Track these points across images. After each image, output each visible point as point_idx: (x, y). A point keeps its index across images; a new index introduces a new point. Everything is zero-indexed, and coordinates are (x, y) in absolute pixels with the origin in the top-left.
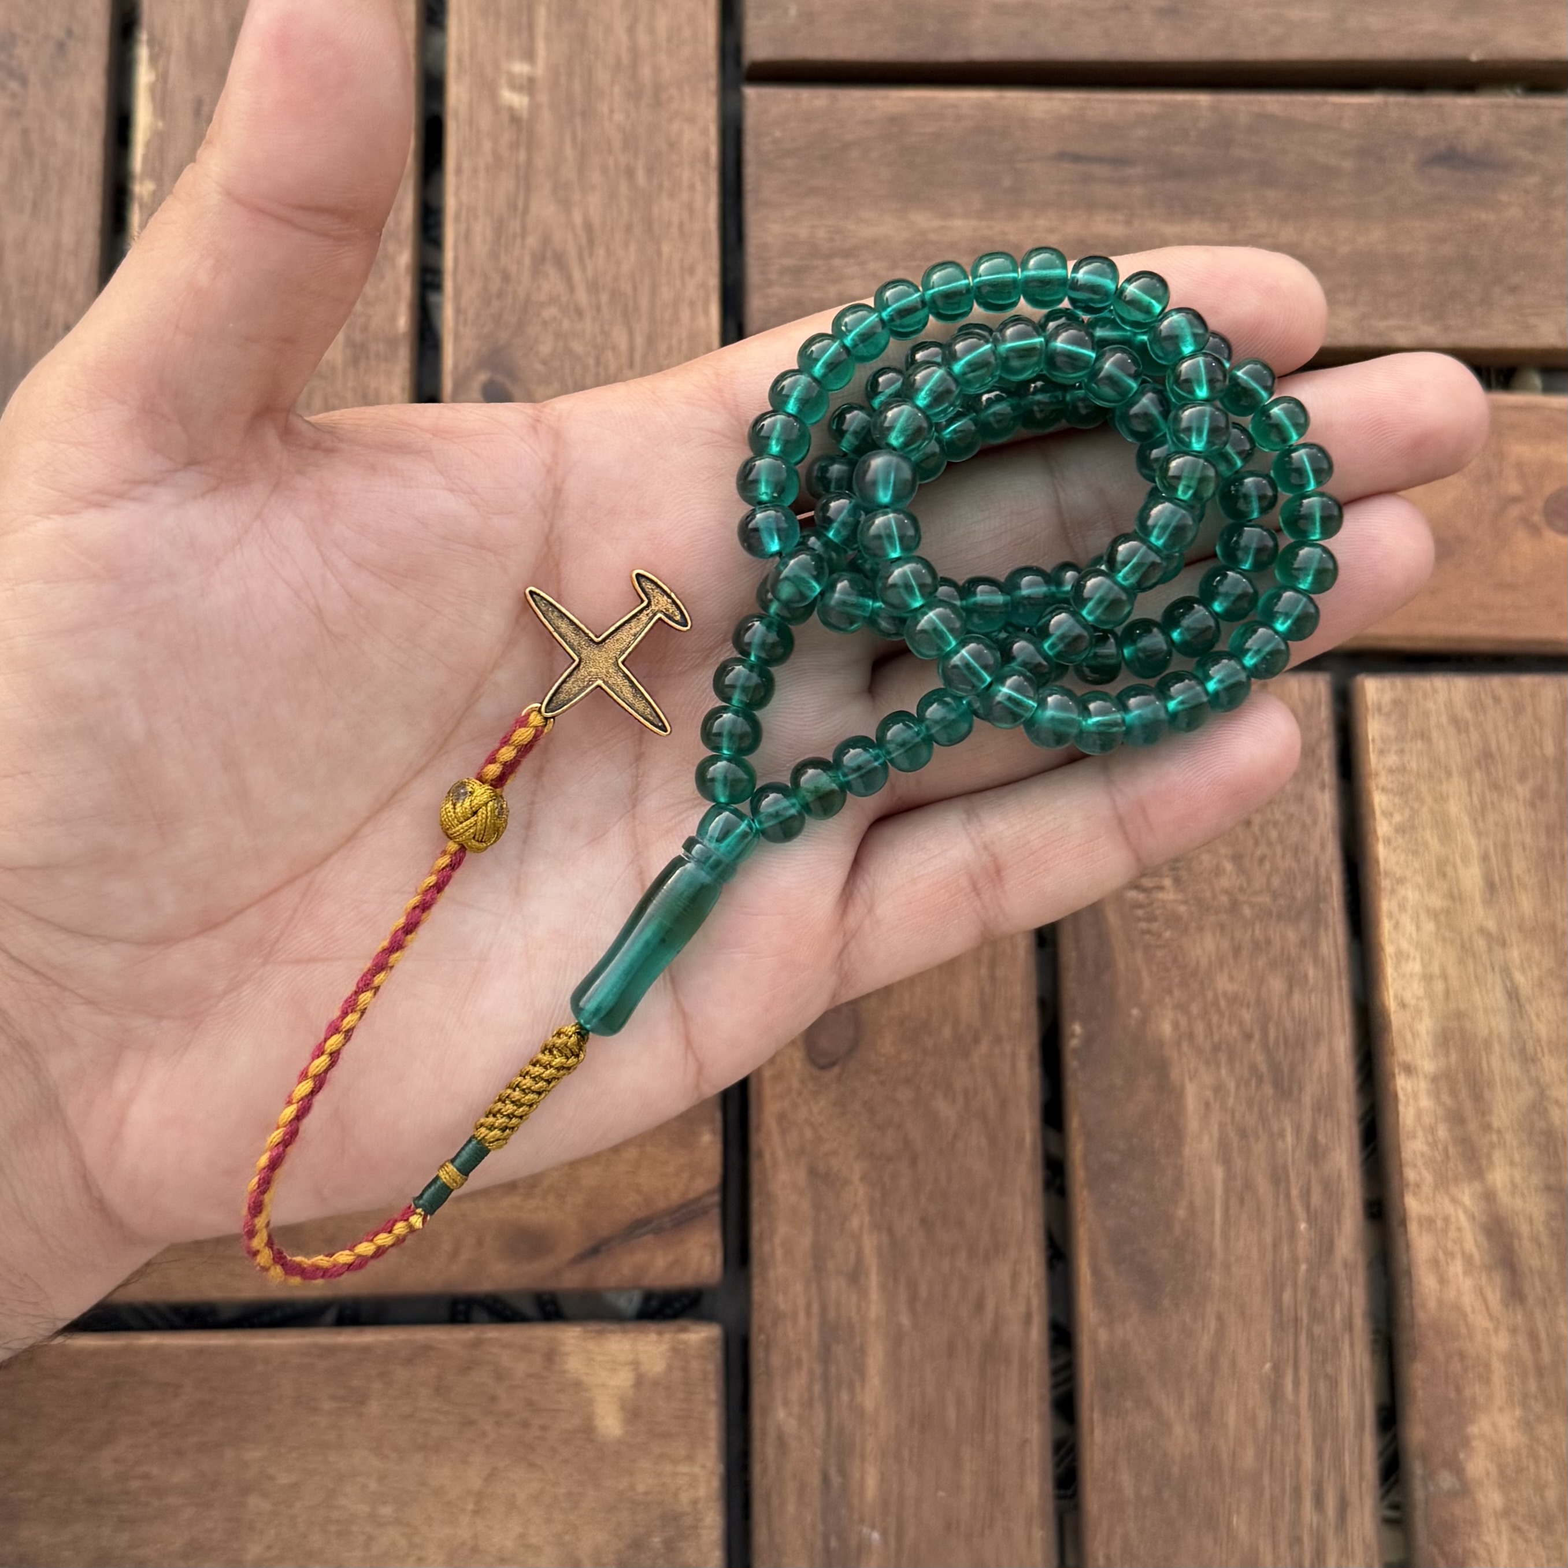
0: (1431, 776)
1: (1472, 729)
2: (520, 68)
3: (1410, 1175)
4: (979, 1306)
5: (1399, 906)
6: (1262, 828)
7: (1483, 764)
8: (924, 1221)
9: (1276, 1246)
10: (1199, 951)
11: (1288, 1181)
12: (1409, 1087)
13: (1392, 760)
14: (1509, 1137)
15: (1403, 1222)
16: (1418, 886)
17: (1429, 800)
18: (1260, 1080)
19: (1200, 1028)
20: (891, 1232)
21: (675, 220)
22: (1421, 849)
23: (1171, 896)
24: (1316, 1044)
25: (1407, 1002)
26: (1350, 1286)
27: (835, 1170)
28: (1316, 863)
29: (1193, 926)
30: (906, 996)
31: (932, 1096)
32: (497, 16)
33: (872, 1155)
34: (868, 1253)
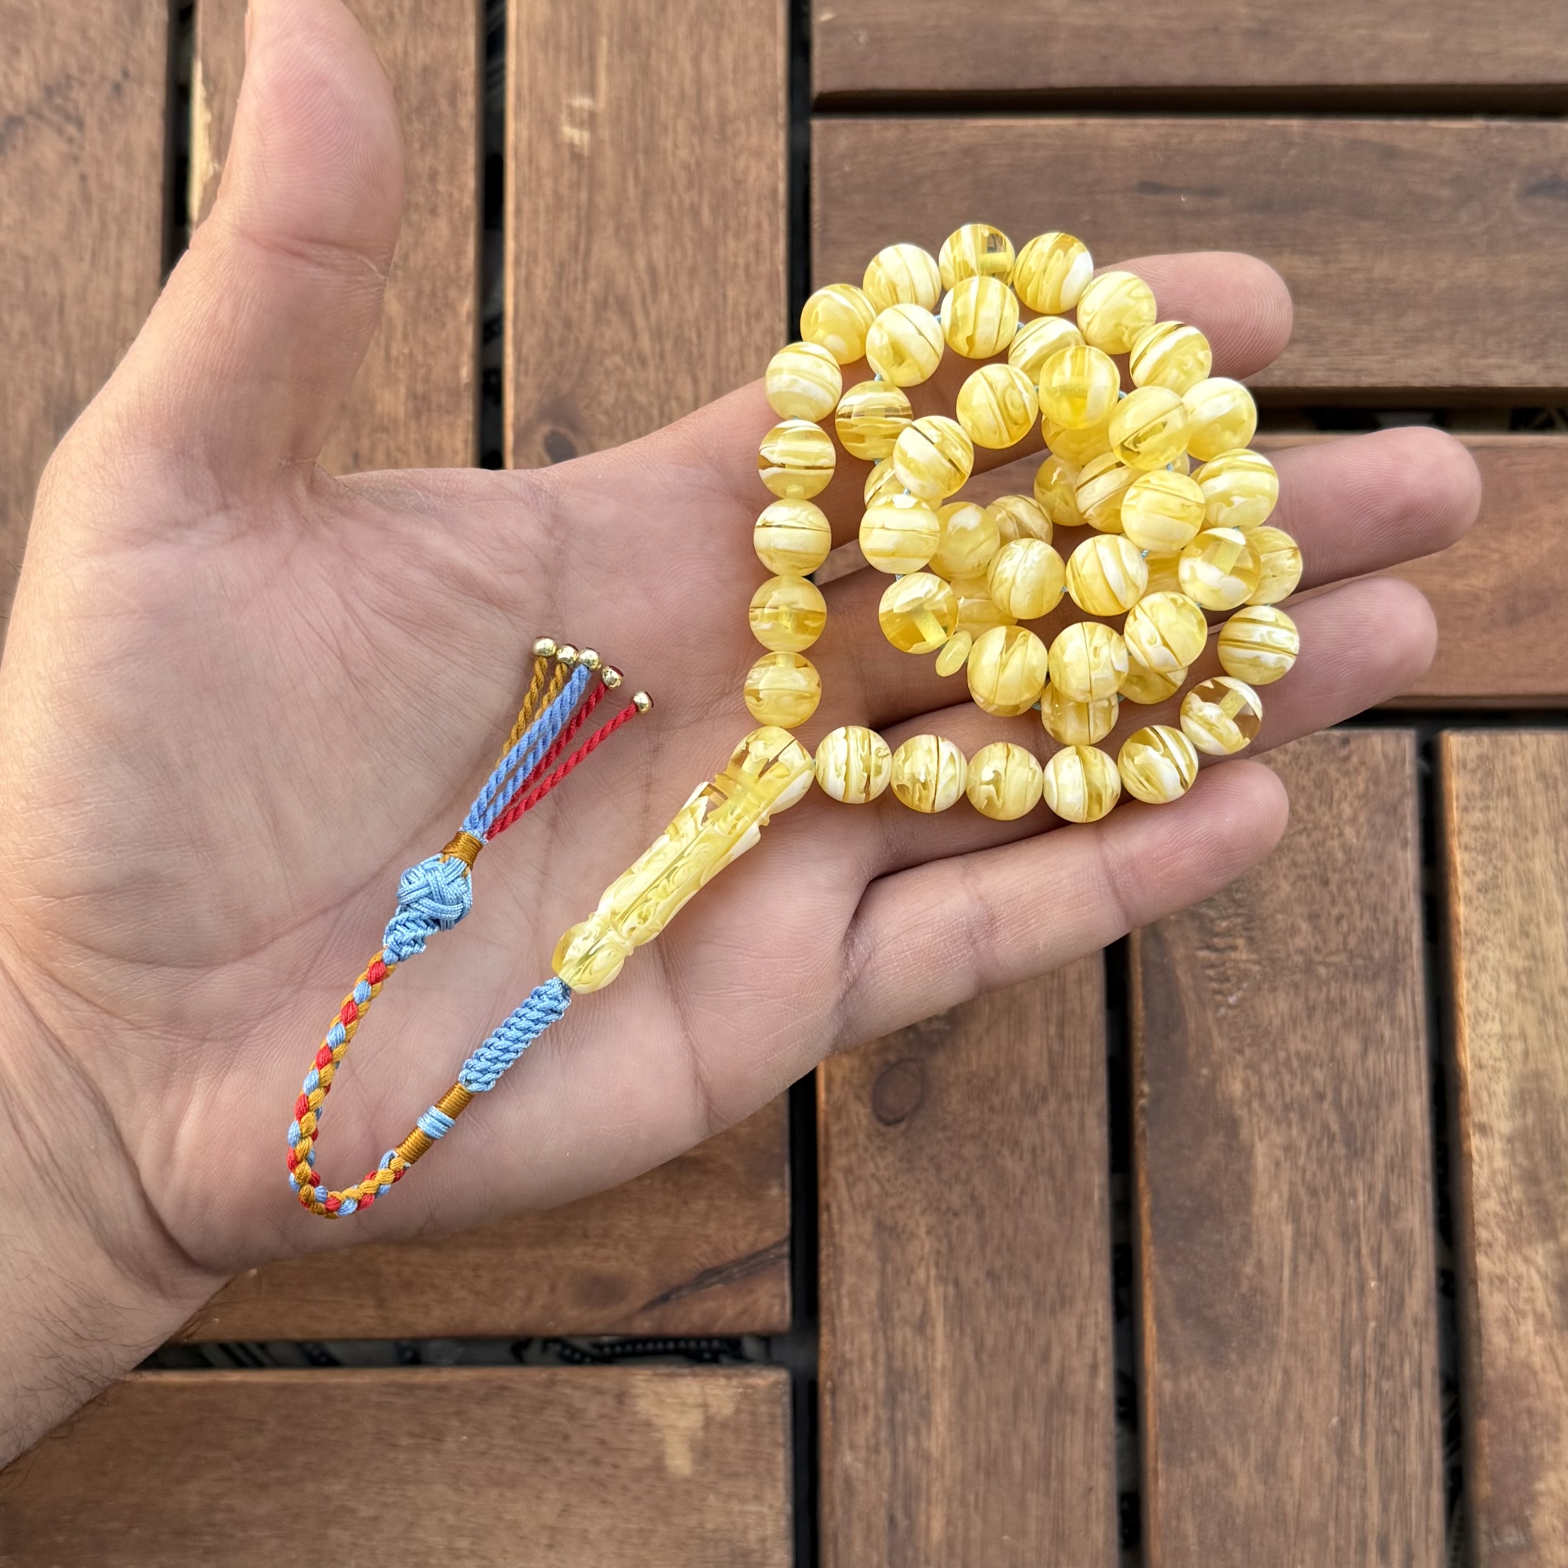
0: (1516, 833)
1: (1560, 785)
2: (581, 102)
3: (1483, 1234)
4: (1045, 1357)
5: (1480, 966)
6: (1340, 888)
8: (990, 1274)
9: (1344, 1303)
10: (1272, 1012)
11: (1359, 1241)
12: (1484, 1148)
13: (1476, 817)
15: (1474, 1283)
16: (1501, 947)
17: (1512, 856)
18: (1332, 1139)
19: (1271, 1087)
20: (957, 1283)
21: (741, 261)
22: (1503, 908)
23: (1244, 956)
24: (1391, 1104)
25: (1484, 1062)
26: (1420, 1343)
27: (901, 1224)
28: (1396, 922)
29: (1266, 986)
30: (973, 1054)
31: (999, 1152)
32: (557, 48)
33: (938, 1209)
34: (934, 1304)
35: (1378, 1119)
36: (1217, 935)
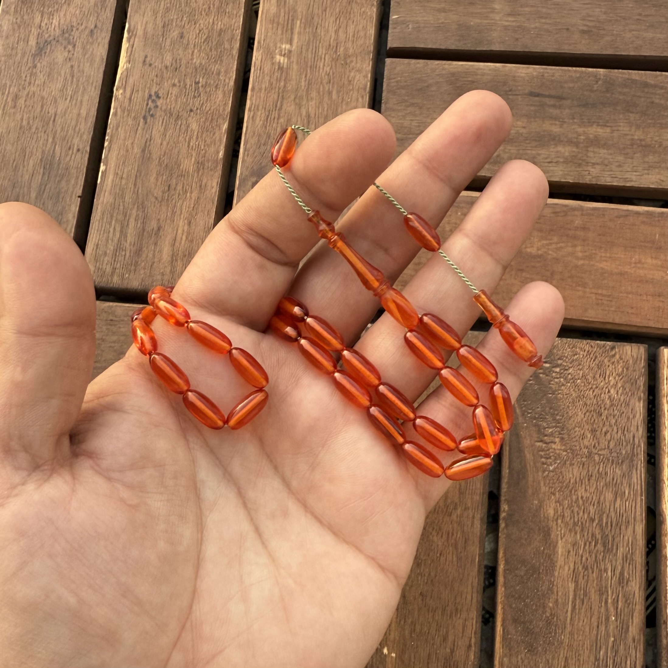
2: (286, 46)
4: (445, 639)
6: (607, 418)
9: (598, 627)
10: (571, 475)
11: (608, 595)
18: (597, 542)
19: (567, 513)
23: (559, 448)
24: (626, 528)
26: (636, 651)
28: (634, 437)
29: (569, 462)
32: (278, 24)
35: (620, 534)
36: (546, 436)
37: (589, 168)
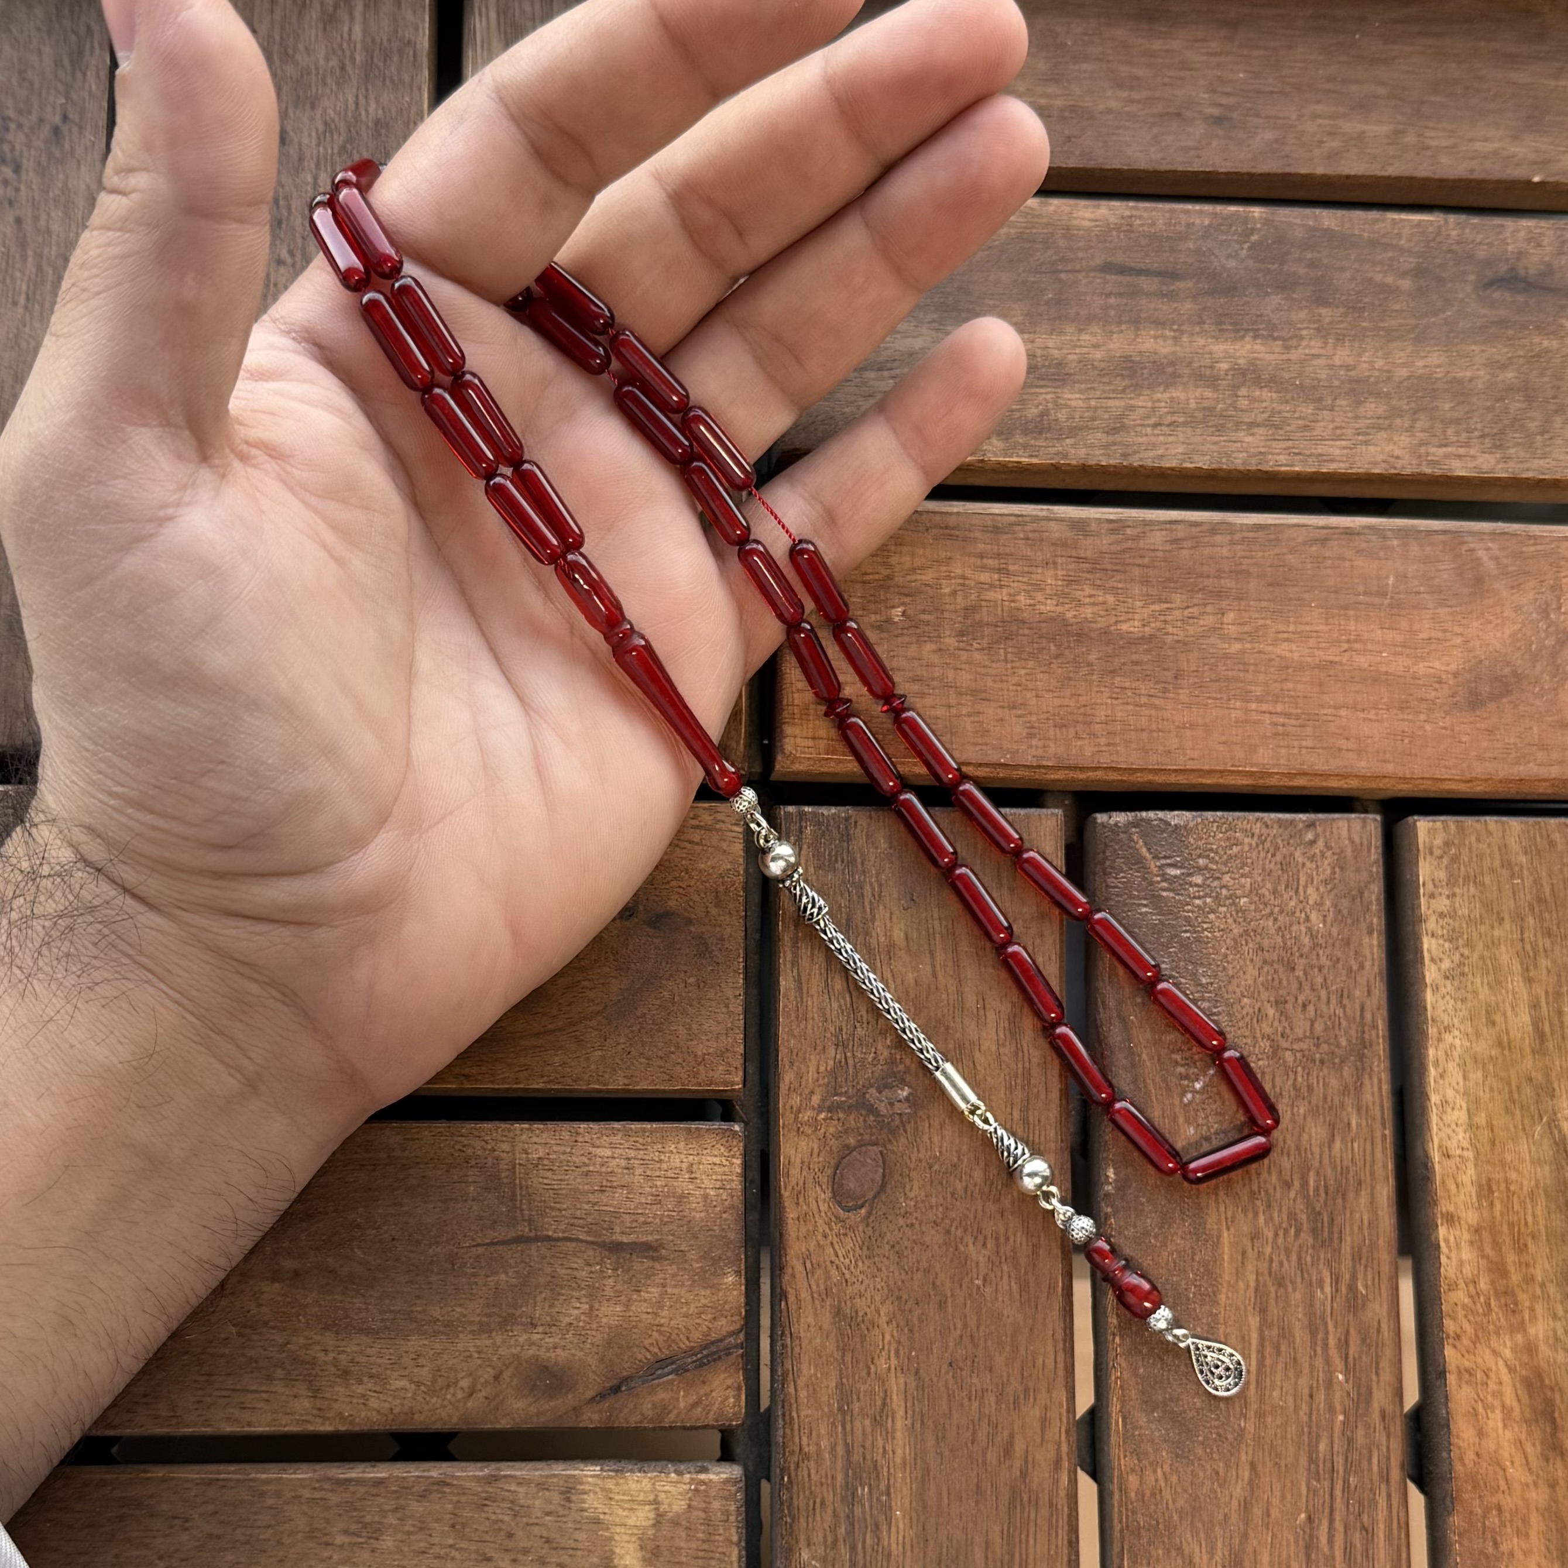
0: (1482, 921)
1: (1525, 872)
3: (1449, 1325)
4: (1008, 1451)
5: (1447, 1054)
6: (1305, 974)
7: (1537, 910)
9: (1311, 1396)
11: (1327, 1333)
12: (1452, 1239)
13: (1442, 904)
14: (1552, 1289)
16: (1466, 1034)
17: (1479, 944)
18: (1299, 1228)
20: (918, 1375)
22: (1469, 996)
24: (1357, 1192)
25: (1452, 1152)
26: (1388, 1437)
27: (861, 1314)
28: (1362, 1009)
30: (936, 1139)
31: (962, 1239)
33: (899, 1298)
34: (895, 1397)
35: (1344, 1208)
37: (1241, 435)
